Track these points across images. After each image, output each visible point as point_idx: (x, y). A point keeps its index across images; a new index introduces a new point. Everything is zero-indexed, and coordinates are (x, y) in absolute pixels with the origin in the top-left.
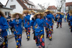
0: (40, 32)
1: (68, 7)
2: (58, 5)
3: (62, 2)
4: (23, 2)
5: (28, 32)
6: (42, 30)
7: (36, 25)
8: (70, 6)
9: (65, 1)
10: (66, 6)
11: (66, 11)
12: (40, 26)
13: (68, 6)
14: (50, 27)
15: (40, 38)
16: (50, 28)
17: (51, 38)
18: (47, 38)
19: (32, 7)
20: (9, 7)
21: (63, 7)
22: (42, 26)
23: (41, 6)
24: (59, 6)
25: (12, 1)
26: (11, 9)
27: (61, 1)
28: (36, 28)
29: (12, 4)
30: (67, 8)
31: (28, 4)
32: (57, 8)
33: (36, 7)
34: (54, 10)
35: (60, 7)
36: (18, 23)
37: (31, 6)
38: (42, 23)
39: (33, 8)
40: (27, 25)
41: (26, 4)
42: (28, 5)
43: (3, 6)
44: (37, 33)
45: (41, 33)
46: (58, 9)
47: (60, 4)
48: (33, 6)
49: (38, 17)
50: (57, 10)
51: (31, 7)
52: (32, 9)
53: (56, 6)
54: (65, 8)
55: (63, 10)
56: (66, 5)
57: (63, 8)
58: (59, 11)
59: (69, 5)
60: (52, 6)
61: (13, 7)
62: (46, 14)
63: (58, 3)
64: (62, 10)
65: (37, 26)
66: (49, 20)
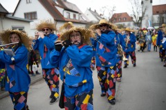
0: (81, 85)
1: (158, 16)
2: (135, 11)
3: (145, 4)
4: (55, 4)
5: (51, 82)
6: (85, 81)
7: (68, 65)
8: (162, 14)
9: (151, 2)
10: (154, 14)
11: (153, 25)
12: (79, 68)
13: (158, 13)
14: (112, 67)
15: (81, 103)
16: (112, 72)
17: (114, 99)
18: (103, 95)
19: (75, 16)
20: (22, 17)
21: (146, 14)
22: (85, 68)
23: (95, 13)
24: (136, 15)
25: (28, 1)
26: (26, 20)
27: (142, 3)
28: (68, 72)
29: (30, 9)
30: (156, 17)
31: (66, 9)
32: (132, 18)
33: (85, 17)
34: (126, 23)
35: (141, 15)
36: (13, 59)
37: (72, 14)
38: (83, 58)
39: (77, 18)
40: (48, 63)
41: (61, 10)
42: (65, 12)
43: (8, 13)
44: (71, 87)
45: (84, 88)
46: (134, 20)
47: (140, 10)
48: (77, 15)
49: (73, 39)
50: (132, 23)
51: (72, 17)
52: (75, 21)
53: (130, 14)
54: (150, 19)
55: (147, 23)
56: (153, 11)
57: (146, 18)
58: (138, 24)
59: (161, 11)
60: (121, 14)
61: (31, 16)
62: (98, 31)
63: (134, 5)
64: (144, 22)
65: (70, 69)
66: (108, 50)
